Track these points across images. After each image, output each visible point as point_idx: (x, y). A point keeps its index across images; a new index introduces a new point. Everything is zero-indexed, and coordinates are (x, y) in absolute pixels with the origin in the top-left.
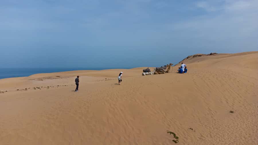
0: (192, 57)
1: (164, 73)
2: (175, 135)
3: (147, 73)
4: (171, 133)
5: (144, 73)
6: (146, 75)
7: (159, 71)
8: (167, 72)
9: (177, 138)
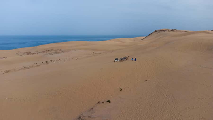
0: (158, 31)
1: (125, 61)
2: (121, 89)
3: (117, 60)
4: (120, 88)
5: (115, 60)
6: (116, 61)
7: (122, 60)
8: (126, 60)
9: (122, 90)
